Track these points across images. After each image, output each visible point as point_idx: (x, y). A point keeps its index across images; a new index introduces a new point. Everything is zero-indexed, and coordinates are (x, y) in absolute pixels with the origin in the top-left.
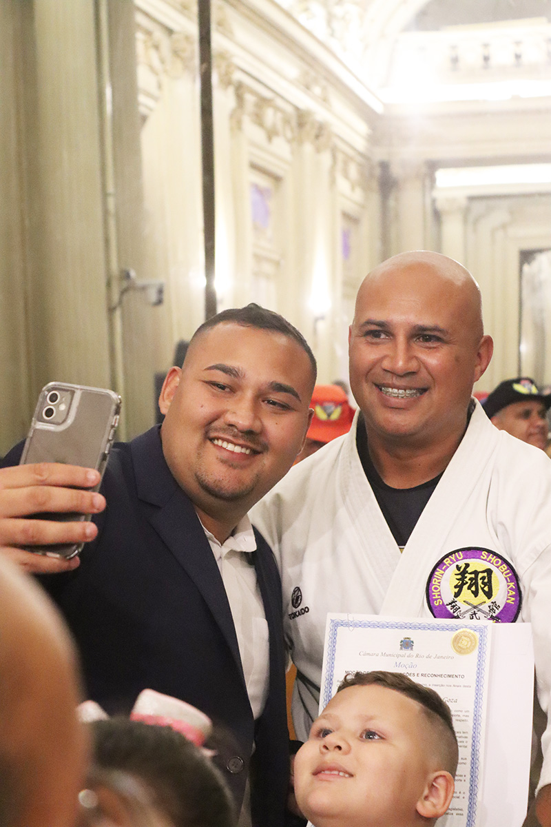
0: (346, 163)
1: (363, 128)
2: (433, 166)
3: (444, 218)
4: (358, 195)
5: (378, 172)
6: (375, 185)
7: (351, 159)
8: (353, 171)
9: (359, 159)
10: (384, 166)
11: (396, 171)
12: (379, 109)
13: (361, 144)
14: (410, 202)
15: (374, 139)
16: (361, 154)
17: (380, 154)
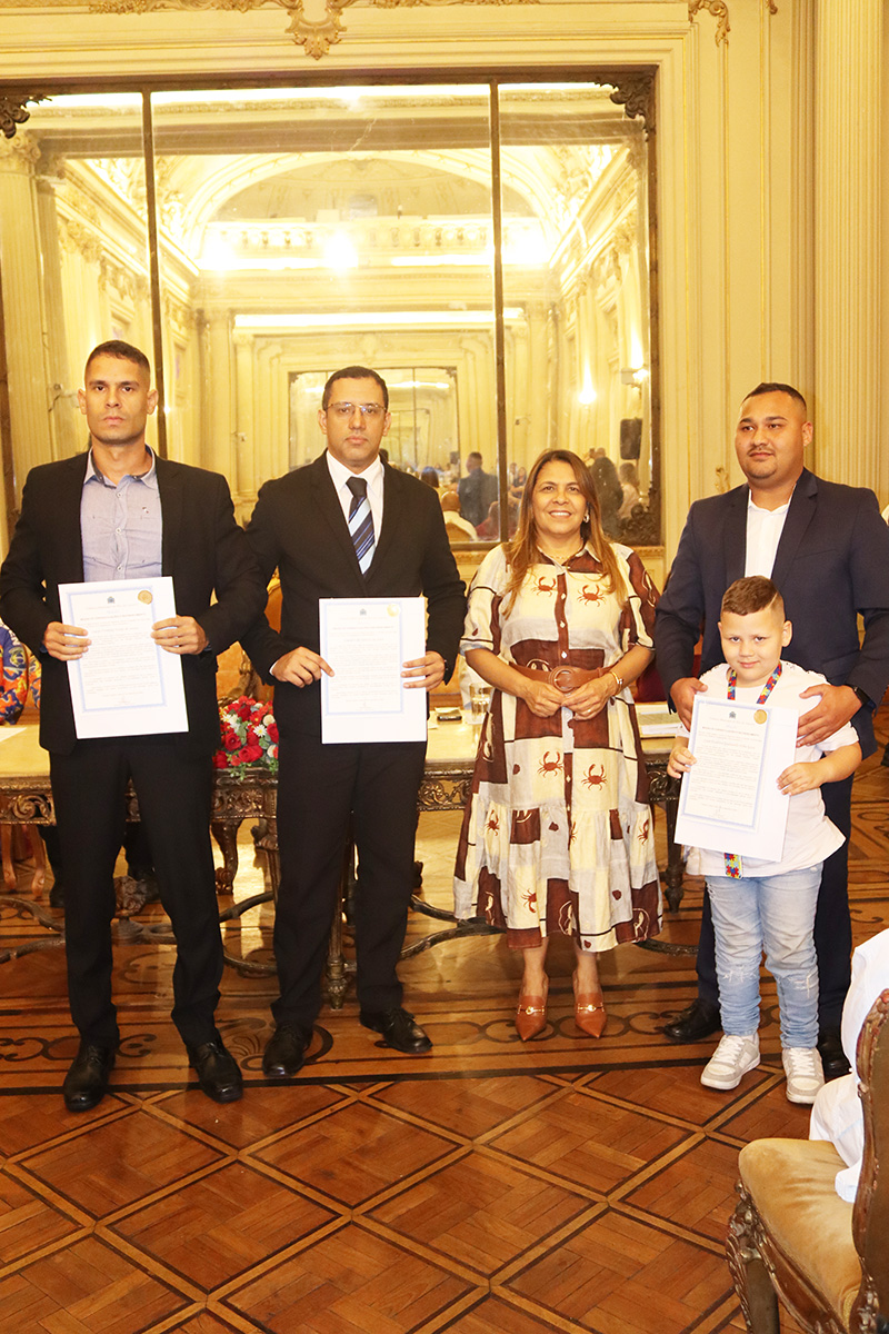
0: (175, 311)
1: (186, 286)
2: (233, 312)
3: (239, 349)
4: (183, 332)
5: (196, 315)
6: (194, 324)
7: (179, 308)
8: (180, 315)
9: (184, 308)
10: (201, 312)
11: (208, 315)
12: (196, 273)
13: (185, 298)
14: (217, 335)
15: (193, 295)
16: (186, 305)
17: (197, 304)
